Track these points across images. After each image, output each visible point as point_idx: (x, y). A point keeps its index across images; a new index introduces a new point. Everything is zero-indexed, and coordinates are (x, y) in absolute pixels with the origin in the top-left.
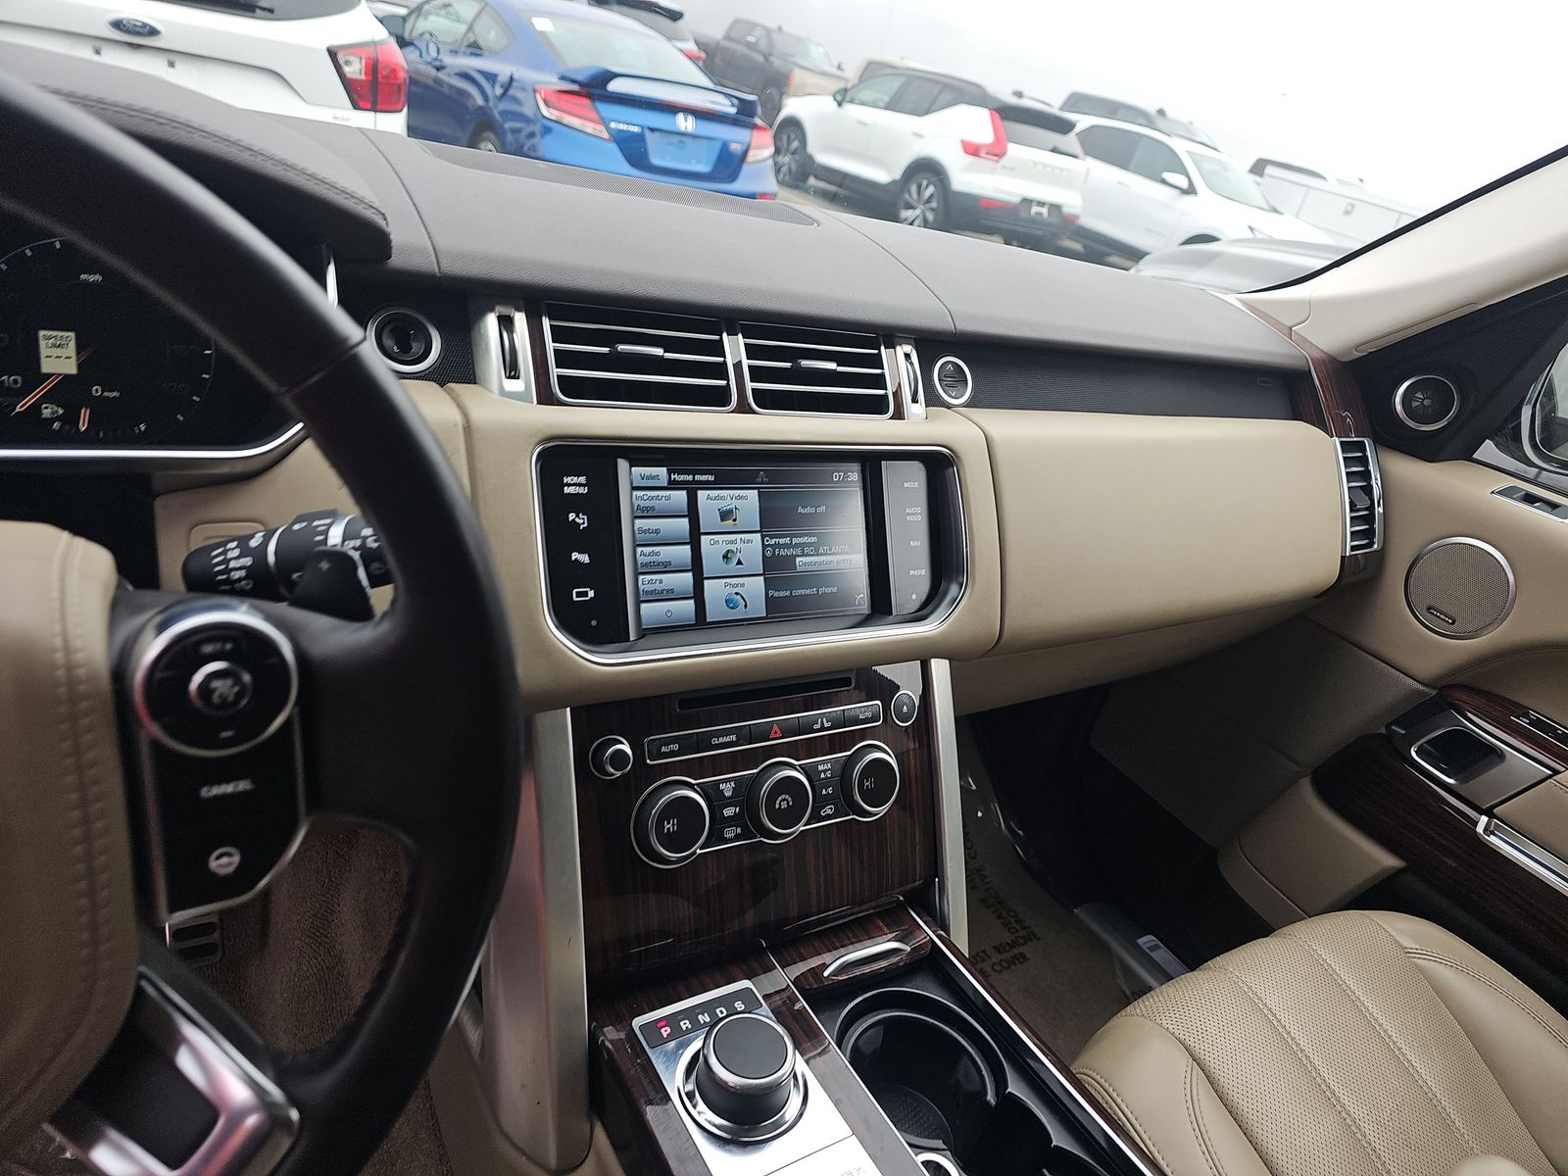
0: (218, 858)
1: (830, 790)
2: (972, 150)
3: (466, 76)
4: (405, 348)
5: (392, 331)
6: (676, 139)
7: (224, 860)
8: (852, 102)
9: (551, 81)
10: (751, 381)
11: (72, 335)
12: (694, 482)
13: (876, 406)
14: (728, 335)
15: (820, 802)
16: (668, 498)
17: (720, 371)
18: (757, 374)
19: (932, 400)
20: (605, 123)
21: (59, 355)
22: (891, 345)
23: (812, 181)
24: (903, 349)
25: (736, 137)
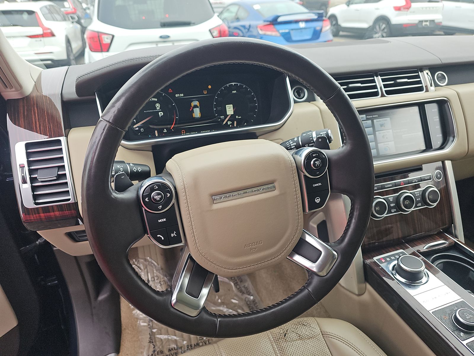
0: (316, 199)
1: (419, 199)
2: (398, 9)
3: (236, 28)
4: (299, 95)
5: (296, 92)
6: (299, 31)
7: (318, 200)
8: (352, 4)
9: (261, 23)
10: (384, 88)
11: (232, 105)
12: (372, 118)
13: (420, 89)
14: (376, 77)
15: (417, 202)
16: (366, 123)
17: (375, 87)
18: (385, 86)
19: (436, 85)
20: (278, 31)
21: (230, 110)
22: (422, 71)
23: (341, 33)
24: (425, 72)
25: (317, 25)
